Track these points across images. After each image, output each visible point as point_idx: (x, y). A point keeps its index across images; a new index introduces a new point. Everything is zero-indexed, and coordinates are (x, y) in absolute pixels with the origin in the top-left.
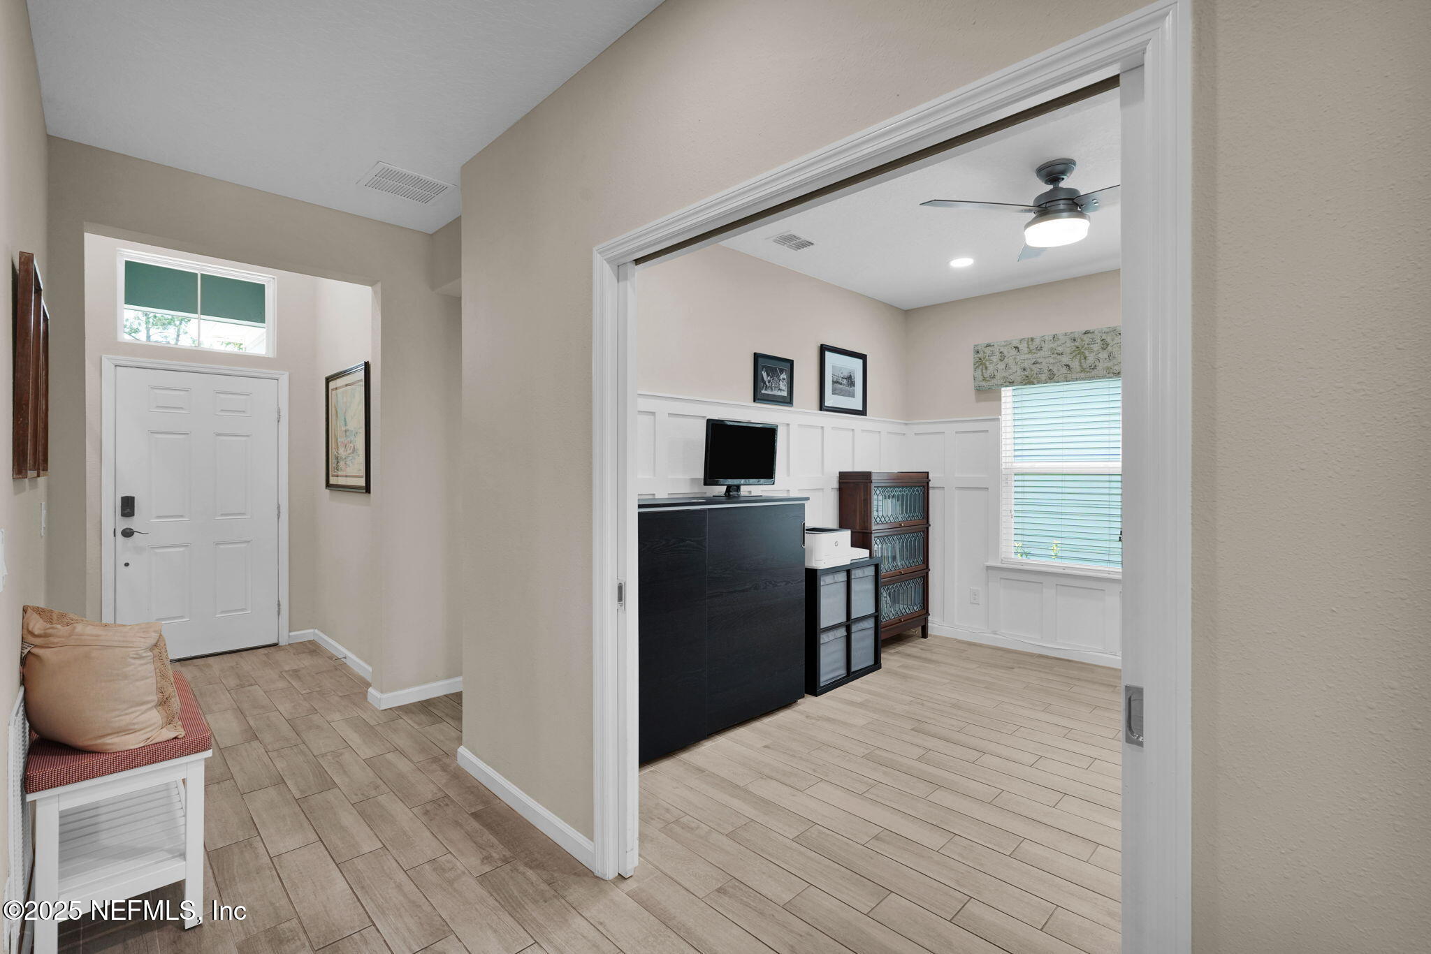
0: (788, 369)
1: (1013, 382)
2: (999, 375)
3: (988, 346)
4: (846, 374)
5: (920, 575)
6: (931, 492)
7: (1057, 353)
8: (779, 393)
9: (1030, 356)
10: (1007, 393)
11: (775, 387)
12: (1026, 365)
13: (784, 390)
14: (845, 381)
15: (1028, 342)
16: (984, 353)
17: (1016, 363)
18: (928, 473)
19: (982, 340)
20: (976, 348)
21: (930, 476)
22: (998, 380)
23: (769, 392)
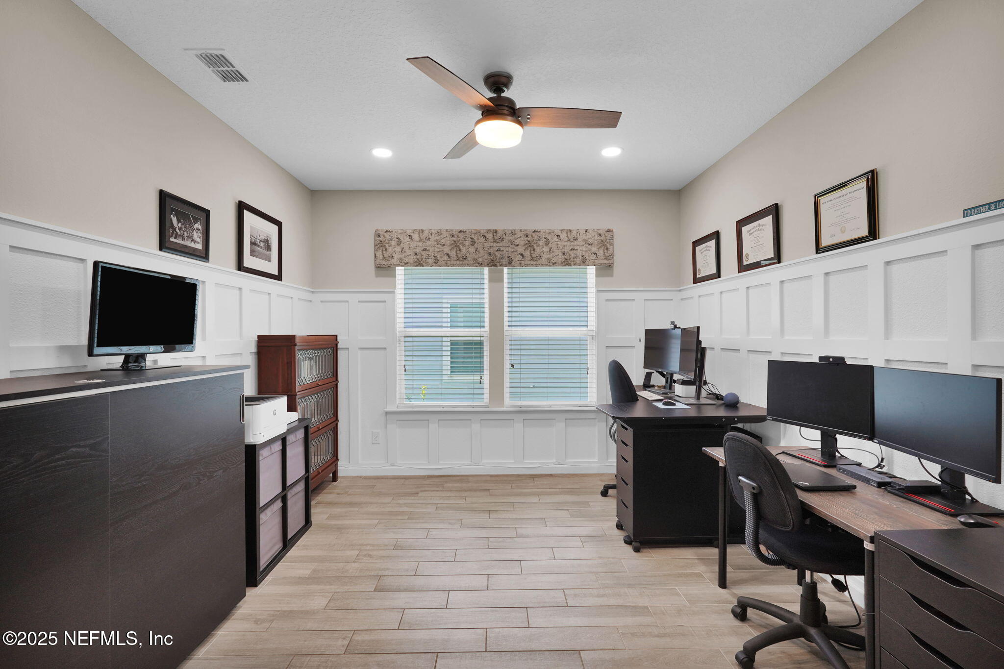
0: (203, 219)
1: (407, 263)
2: (396, 256)
3: (388, 231)
4: (263, 237)
5: (332, 426)
6: (339, 352)
7: (440, 244)
8: (192, 245)
9: (420, 244)
10: (400, 270)
11: (188, 237)
12: (418, 251)
13: (198, 243)
14: (262, 244)
15: (419, 233)
16: (384, 237)
17: (410, 248)
18: (336, 336)
19: (383, 226)
20: (378, 232)
21: (338, 338)
22: (395, 261)
23: (180, 241)
